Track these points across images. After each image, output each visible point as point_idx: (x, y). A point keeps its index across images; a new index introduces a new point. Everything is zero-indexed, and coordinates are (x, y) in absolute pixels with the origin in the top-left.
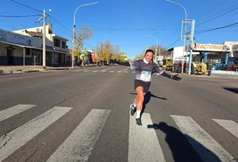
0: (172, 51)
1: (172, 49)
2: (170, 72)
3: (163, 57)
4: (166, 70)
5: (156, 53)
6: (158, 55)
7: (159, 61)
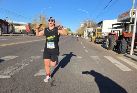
0: (102, 25)
1: (102, 22)
2: (100, 45)
3: (93, 29)
4: (95, 42)
5: (87, 26)
6: (89, 27)
7: (89, 33)
